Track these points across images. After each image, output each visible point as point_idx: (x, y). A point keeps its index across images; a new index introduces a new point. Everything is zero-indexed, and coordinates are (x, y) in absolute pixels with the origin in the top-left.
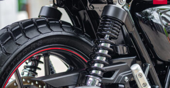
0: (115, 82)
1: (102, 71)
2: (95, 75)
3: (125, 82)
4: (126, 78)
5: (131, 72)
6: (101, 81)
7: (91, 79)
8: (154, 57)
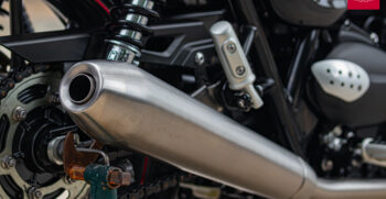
0: (172, 63)
1: (144, 33)
2: (127, 40)
3: (196, 64)
4: (200, 55)
5: (212, 43)
6: (139, 55)
7: (116, 49)
8: (266, 14)
